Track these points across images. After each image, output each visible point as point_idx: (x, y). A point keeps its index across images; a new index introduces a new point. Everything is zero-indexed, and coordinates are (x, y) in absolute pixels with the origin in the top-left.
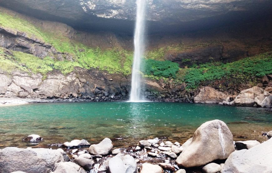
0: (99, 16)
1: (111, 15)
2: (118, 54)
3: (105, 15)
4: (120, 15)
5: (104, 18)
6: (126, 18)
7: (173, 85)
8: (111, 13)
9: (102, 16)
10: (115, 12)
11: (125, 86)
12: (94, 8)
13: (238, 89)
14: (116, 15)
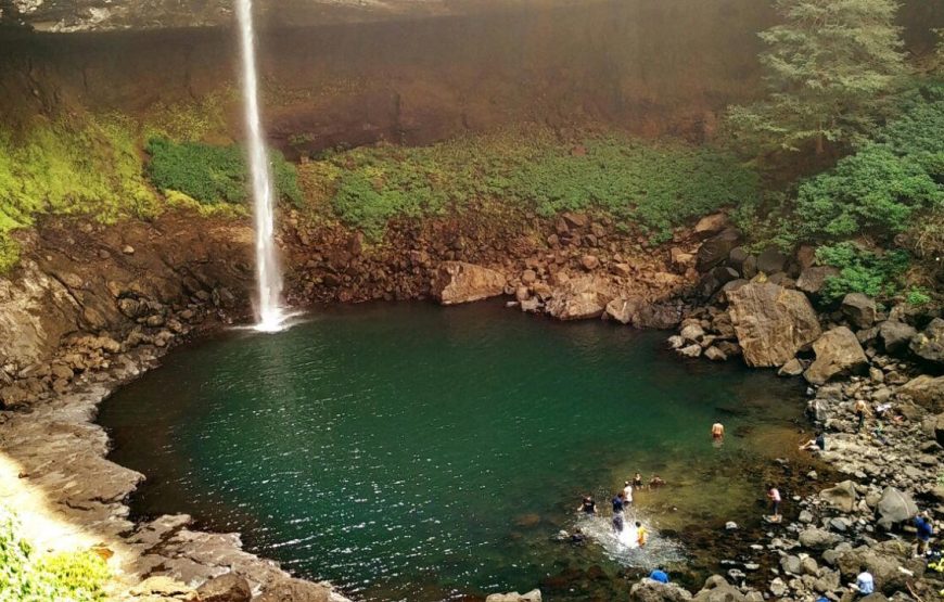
0: (39, 27)
1: (86, 23)
2: (83, 137)
3: (63, 24)
4: (114, 19)
5: (58, 33)
6: (127, 27)
7: (309, 232)
8: (87, 17)
9: (54, 29)
10: (98, 14)
11: (188, 265)
12: (34, 9)
13: (506, 249)
14: (101, 23)
